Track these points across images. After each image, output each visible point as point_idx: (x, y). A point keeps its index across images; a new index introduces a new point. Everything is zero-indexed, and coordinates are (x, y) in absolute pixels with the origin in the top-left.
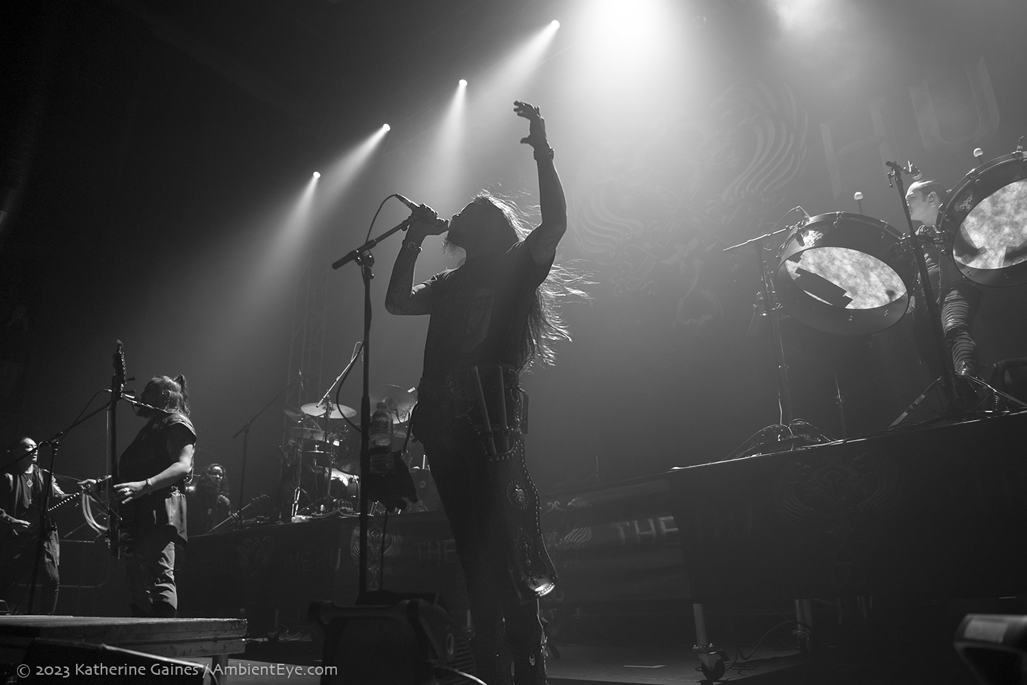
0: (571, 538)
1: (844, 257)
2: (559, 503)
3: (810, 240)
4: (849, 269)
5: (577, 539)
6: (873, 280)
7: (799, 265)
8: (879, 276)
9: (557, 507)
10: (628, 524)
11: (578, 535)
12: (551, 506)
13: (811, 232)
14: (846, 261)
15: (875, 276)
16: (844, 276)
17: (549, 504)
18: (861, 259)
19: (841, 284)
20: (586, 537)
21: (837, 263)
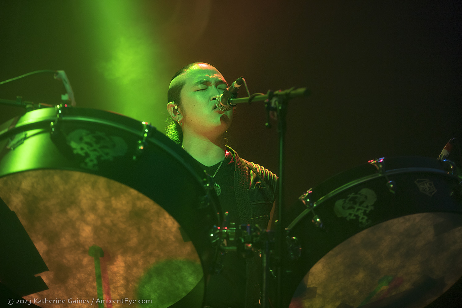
1: (93, 208)
4: (86, 232)
6: (115, 269)
8: (128, 267)
14: (91, 217)
15: (122, 264)
16: (65, 240)
18: (122, 226)
19: (48, 253)
21: (73, 213)
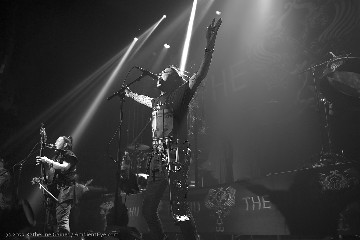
0: (227, 204)
2: (223, 189)
3: (333, 68)
5: (229, 205)
7: (333, 79)
9: (222, 190)
10: (249, 198)
11: (230, 202)
12: (220, 190)
13: (334, 64)
17: (219, 188)
20: (232, 204)
